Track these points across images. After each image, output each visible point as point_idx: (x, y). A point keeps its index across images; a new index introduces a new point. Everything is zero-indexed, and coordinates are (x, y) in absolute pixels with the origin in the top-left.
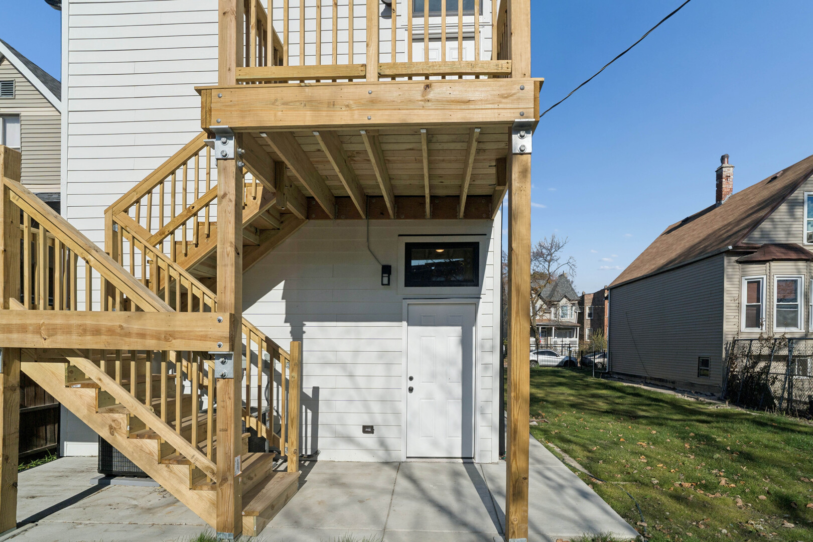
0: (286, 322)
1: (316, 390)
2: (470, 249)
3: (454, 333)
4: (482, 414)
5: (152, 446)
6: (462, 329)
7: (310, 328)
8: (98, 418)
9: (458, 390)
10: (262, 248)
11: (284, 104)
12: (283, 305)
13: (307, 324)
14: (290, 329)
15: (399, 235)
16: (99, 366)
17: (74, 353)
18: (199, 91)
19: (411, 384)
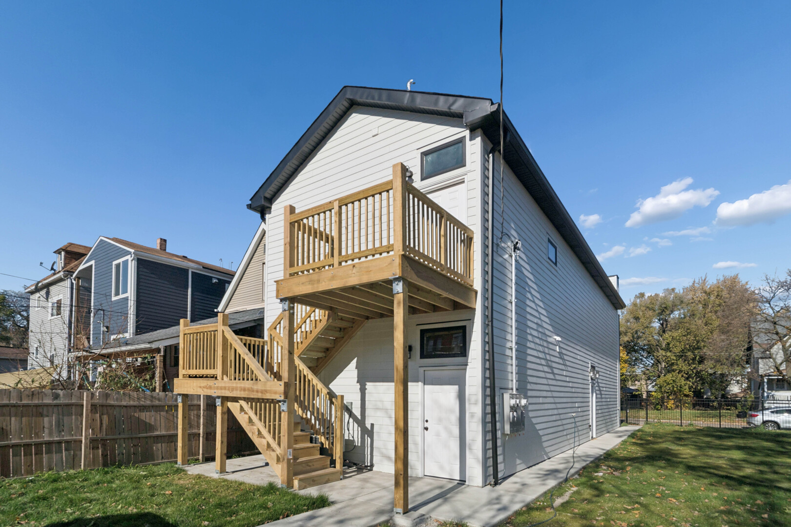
0: (357, 382)
1: (372, 425)
2: (461, 331)
3: (453, 390)
4: (470, 449)
5: (264, 442)
6: (459, 387)
7: (369, 386)
8: (248, 427)
9: (456, 431)
10: (345, 338)
11: (302, 284)
12: (356, 371)
13: (368, 383)
14: (359, 387)
15: (418, 325)
16: (248, 403)
17: (240, 398)
18: (275, 282)
19: (426, 425)
